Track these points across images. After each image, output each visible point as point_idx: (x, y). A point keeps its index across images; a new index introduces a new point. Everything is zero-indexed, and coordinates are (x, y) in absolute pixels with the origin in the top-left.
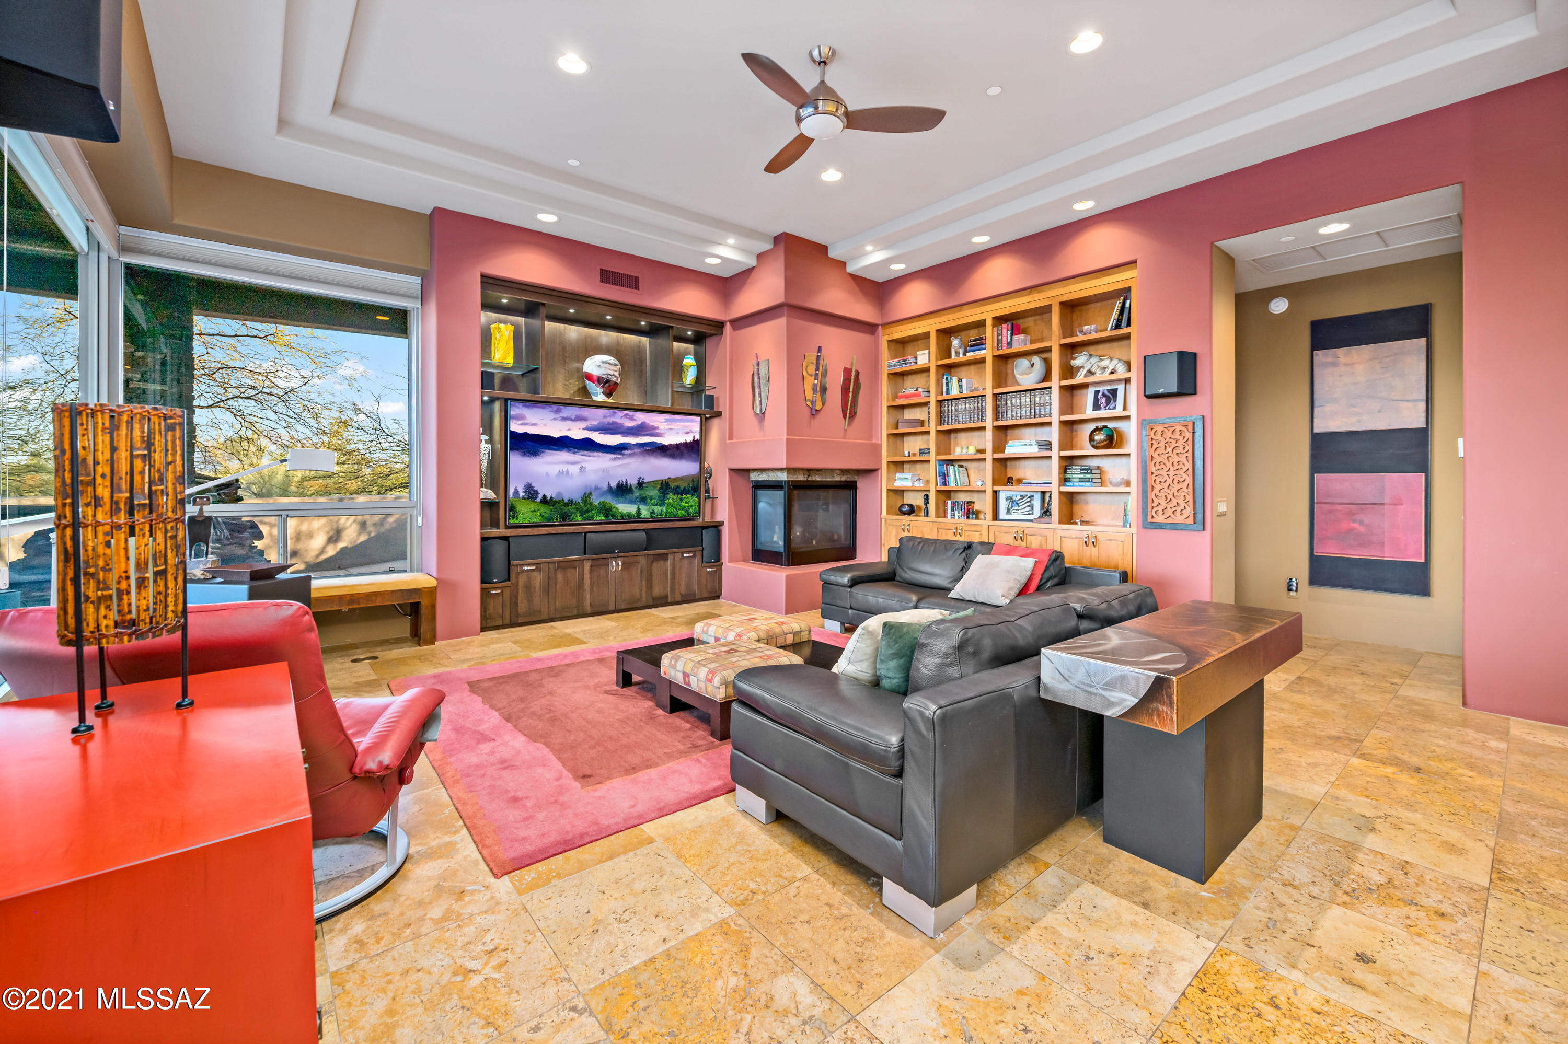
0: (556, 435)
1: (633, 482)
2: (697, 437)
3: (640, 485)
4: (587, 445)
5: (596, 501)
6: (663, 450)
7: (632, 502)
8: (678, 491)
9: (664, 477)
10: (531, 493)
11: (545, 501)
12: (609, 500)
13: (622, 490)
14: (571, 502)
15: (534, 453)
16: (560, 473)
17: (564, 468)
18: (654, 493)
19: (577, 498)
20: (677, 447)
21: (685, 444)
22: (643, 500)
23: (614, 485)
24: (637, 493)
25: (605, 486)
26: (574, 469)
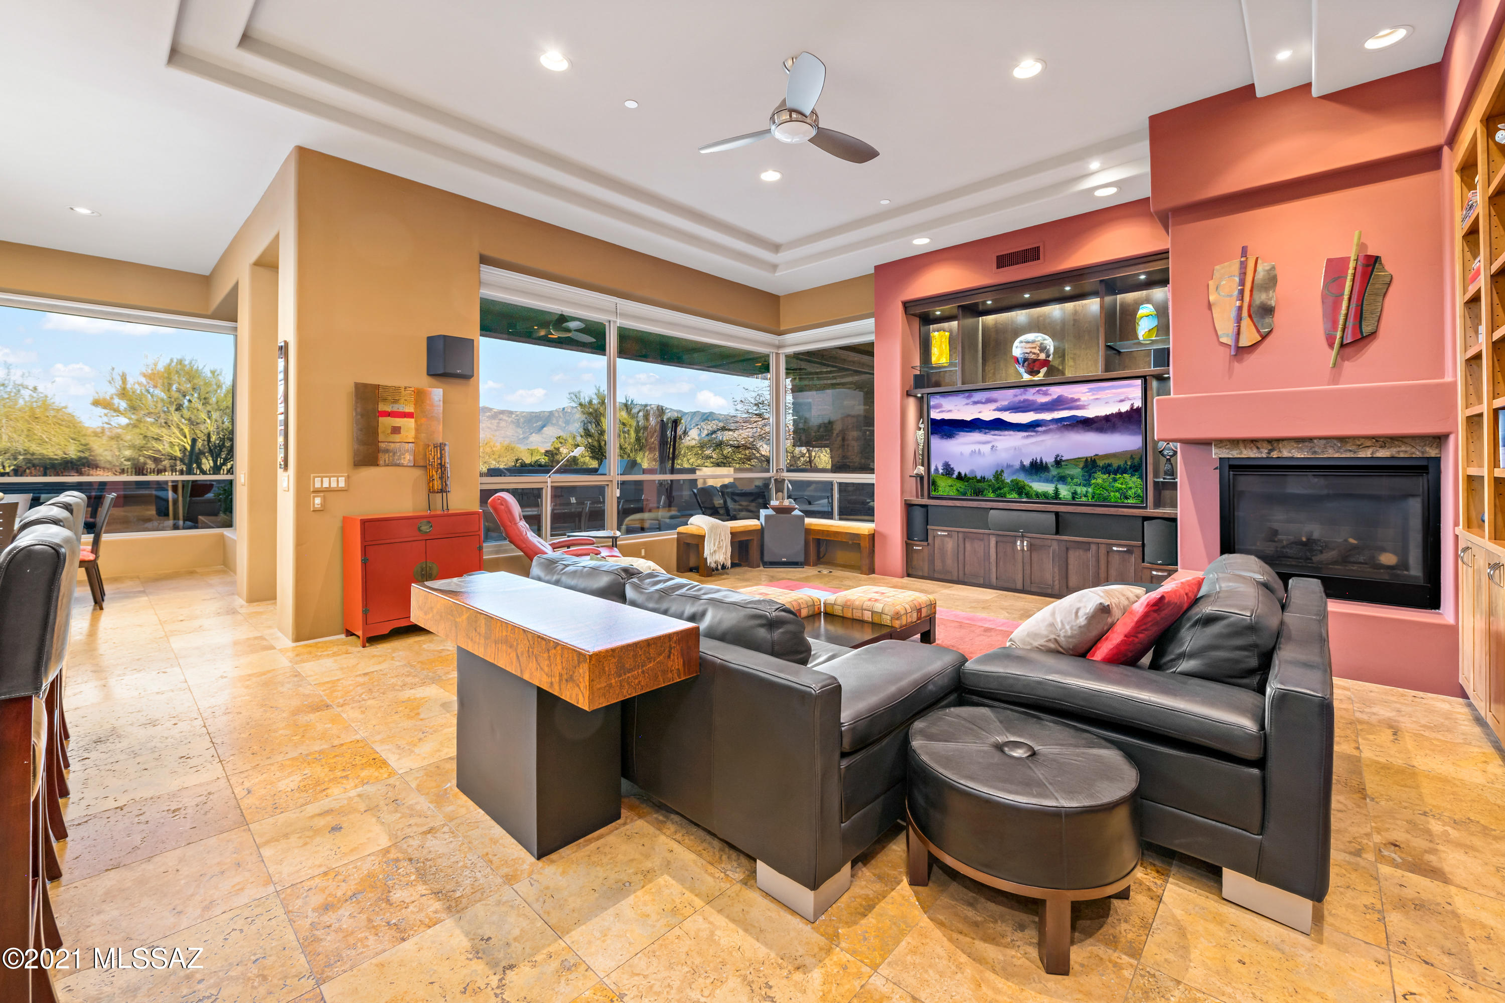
0: (968, 418)
1: (1049, 459)
2: (1138, 404)
3: (1058, 463)
4: (998, 425)
5: (1008, 478)
6: (1087, 424)
7: (1047, 481)
8: (1107, 469)
9: (1090, 453)
10: (948, 470)
11: (960, 477)
12: (1022, 478)
13: (1037, 468)
14: (983, 479)
15: (950, 436)
16: (973, 453)
17: (976, 447)
18: (1077, 471)
19: (989, 475)
20: (1107, 418)
21: (1120, 415)
22: (1062, 479)
23: (1027, 463)
24: (1054, 472)
25: (1017, 464)
26: (986, 449)
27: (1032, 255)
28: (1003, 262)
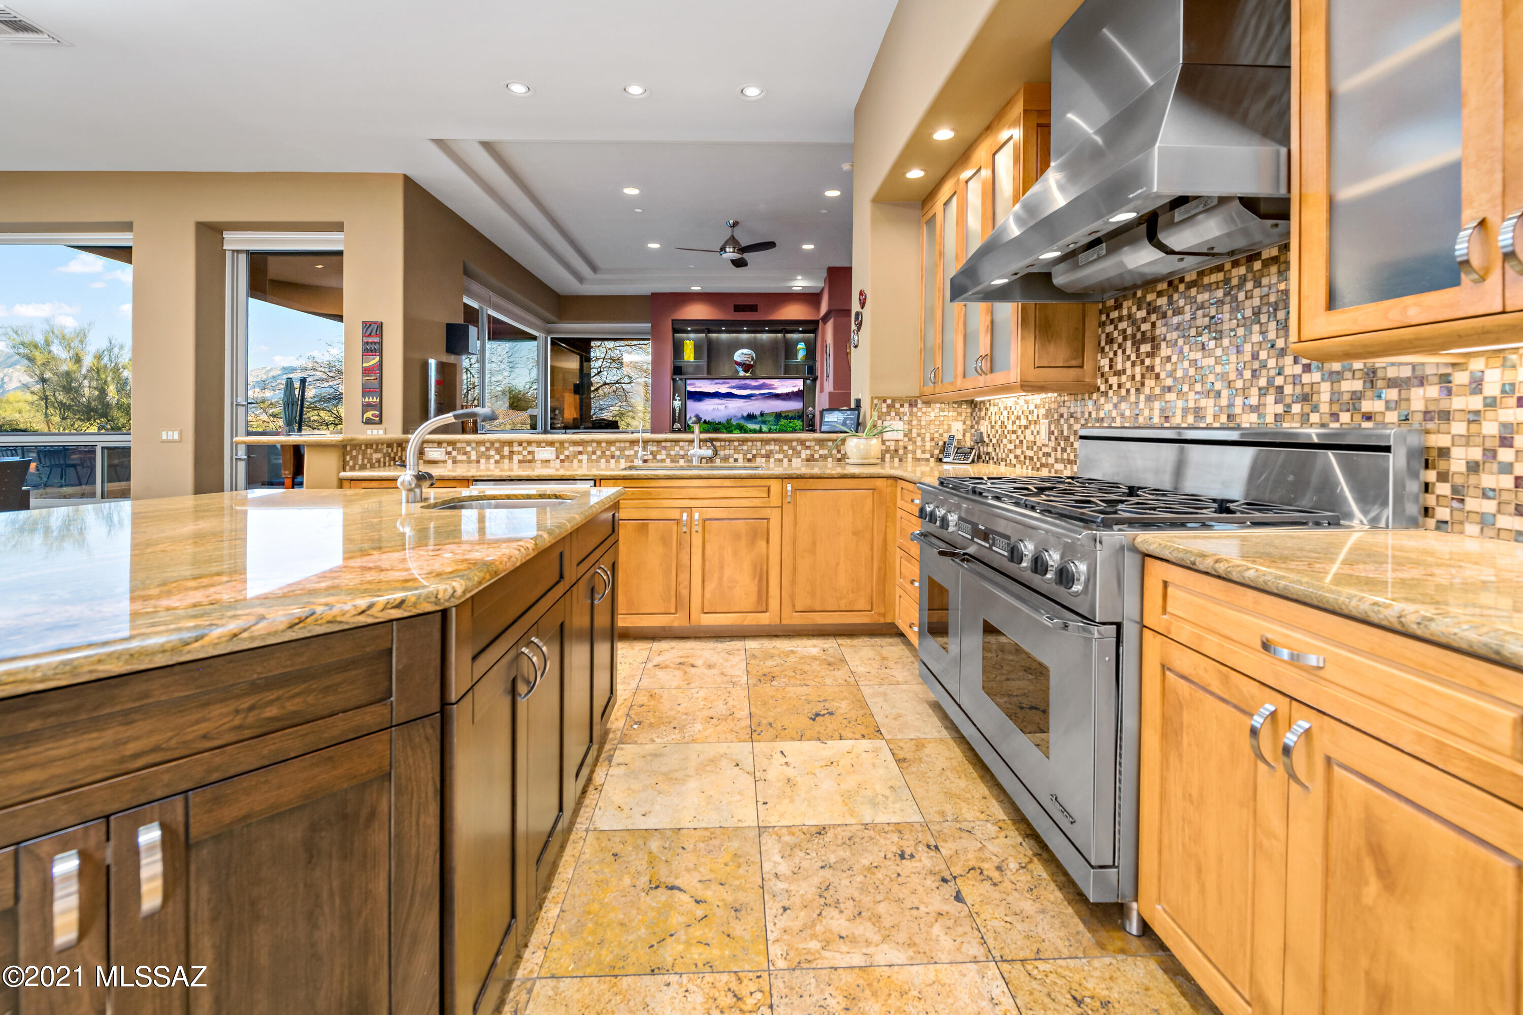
0: (712, 391)
1: (757, 413)
2: (801, 388)
3: (762, 414)
4: (729, 395)
5: (734, 422)
6: (777, 396)
7: (756, 423)
8: (786, 418)
9: (778, 410)
10: (698, 419)
11: (705, 422)
12: (742, 422)
13: (751, 417)
14: (720, 423)
15: (700, 400)
16: (714, 409)
17: (716, 407)
18: (772, 419)
19: (723, 421)
20: (787, 394)
21: (793, 393)
22: (764, 422)
23: (745, 414)
24: (760, 419)
25: (740, 415)
26: (722, 407)
27: (753, 308)
28: (738, 308)
